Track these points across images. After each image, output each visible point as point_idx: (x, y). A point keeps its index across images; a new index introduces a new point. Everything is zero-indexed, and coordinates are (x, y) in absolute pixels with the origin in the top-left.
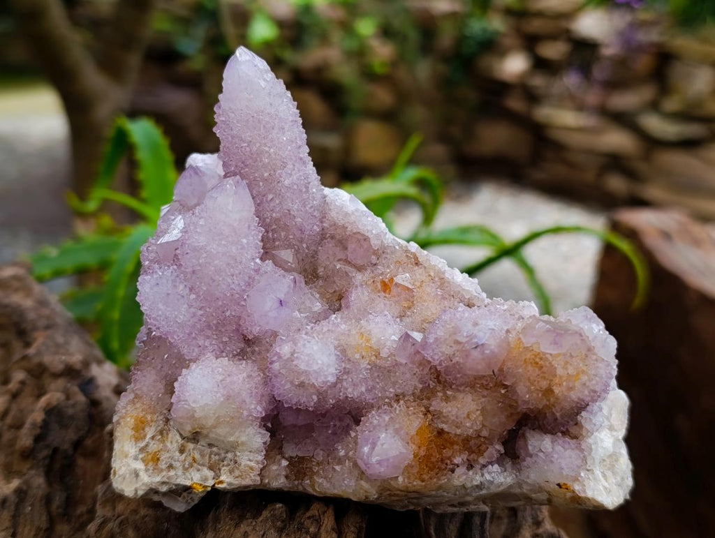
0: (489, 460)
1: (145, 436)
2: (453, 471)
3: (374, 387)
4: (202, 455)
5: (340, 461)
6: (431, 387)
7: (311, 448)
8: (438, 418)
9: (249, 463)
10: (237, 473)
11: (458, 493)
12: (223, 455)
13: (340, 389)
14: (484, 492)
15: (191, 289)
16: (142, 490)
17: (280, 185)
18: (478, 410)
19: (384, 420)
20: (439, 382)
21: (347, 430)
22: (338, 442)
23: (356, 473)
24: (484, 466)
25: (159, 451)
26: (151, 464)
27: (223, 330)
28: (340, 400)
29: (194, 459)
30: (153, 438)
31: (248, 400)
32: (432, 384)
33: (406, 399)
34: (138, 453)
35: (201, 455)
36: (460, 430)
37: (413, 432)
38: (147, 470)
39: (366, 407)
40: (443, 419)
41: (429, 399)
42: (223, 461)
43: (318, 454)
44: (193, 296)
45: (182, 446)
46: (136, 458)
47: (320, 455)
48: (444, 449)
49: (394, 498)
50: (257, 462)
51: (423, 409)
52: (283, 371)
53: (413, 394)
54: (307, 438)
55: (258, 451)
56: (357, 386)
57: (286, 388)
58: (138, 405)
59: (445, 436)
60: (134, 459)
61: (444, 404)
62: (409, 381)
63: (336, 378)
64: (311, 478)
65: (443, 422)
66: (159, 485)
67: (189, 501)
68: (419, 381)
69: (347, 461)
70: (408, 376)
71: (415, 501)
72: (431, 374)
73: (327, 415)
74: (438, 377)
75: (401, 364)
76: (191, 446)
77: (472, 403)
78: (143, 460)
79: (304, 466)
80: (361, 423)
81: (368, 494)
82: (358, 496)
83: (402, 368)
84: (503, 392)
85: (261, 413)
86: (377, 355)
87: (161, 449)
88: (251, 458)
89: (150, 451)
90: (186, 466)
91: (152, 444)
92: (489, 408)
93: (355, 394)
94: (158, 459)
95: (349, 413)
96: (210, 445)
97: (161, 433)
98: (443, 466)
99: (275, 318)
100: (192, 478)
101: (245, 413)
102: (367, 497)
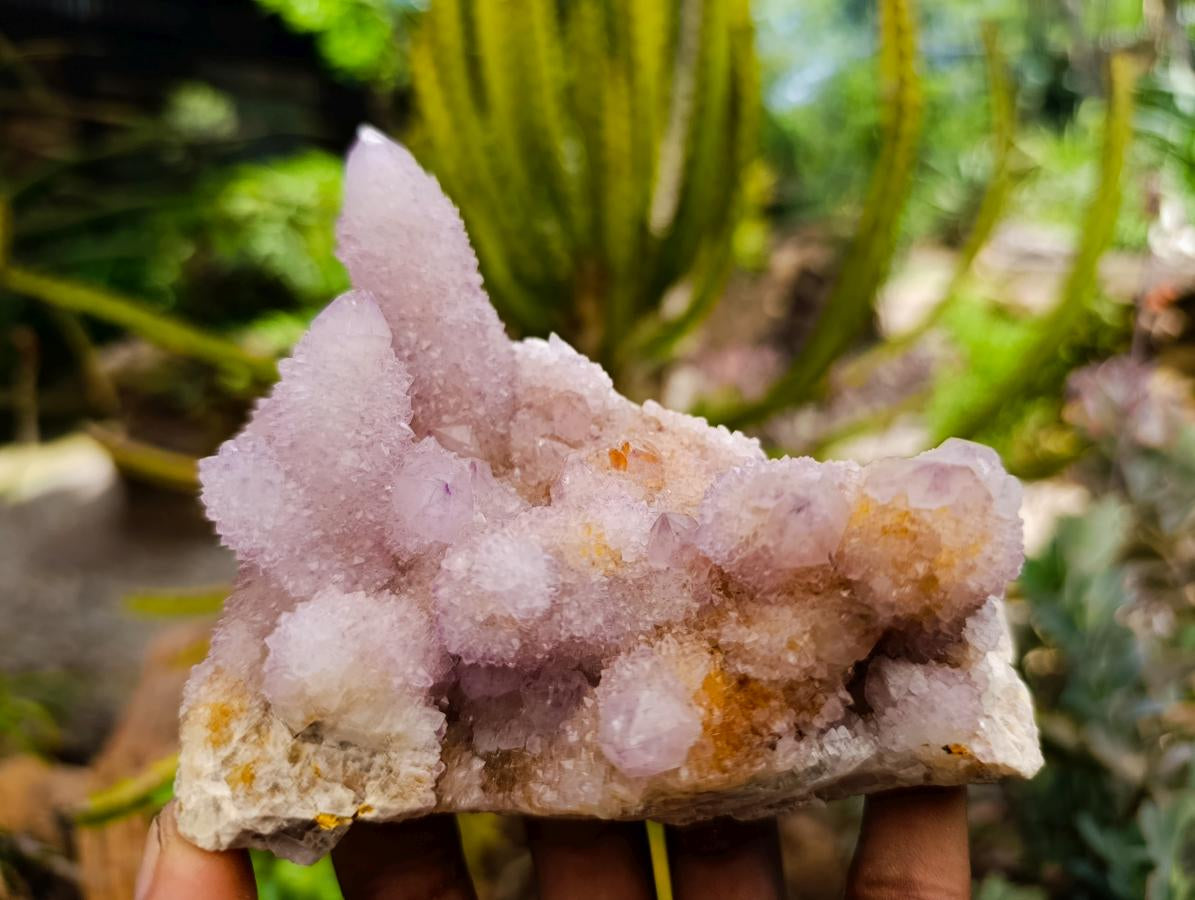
0: (831, 721)
1: (230, 738)
2: (773, 747)
3: (617, 616)
4: (331, 764)
5: (571, 753)
6: (716, 604)
7: (520, 734)
8: (736, 657)
9: (413, 770)
10: (394, 789)
11: (781, 784)
12: (367, 760)
13: (559, 622)
14: (826, 777)
15: (288, 474)
16: (227, 834)
17: (440, 324)
18: (805, 633)
19: (643, 669)
20: (728, 595)
21: (577, 697)
22: (565, 718)
23: (602, 769)
24: (823, 732)
25: (254, 762)
26: (241, 785)
27: (355, 546)
28: (561, 643)
29: (317, 773)
30: (244, 739)
31: (400, 660)
32: (717, 600)
33: (674, 631)
34: (218, 768)
35: (329, 764)
36: (777, 672)
37: (697, 685)
38: (234, 798)
39: (607, 653)
40: (745, 656)
41: (714, 625)
42: (368, 770)
43: (532, 745)
44: (291, 485)
45: (294, 748)
46: (216, 778)
47: (536, 746)
48: (754, 708)
49: (673, 807)
50: (430, 768)
51: (706, 644)
52: (457, 601)
53: (686, 622)
54: (513, 718)
55: (427, 748)
56: (589, 615)
57: (463, 629)
58: (217, 685)
59: (752, 685)
60: (213, 780)
61: (743, 630)
62: (676, 599)
63: (549, 603)
64: (524, 786)
65: (745, 662)
66: (257, 824)
67: (320, 845)
68: (693, 597)
69: (583, 750)
70: (674, 589)
71: (709, 807)
72: (713, 582)
73: (542, 674)
74: (725, 587)
75: (658, 572)
76: (309, 748)
77: (795, 620)
78: (228, 781)
79: (512, 766)
80: (602, 681)
81: (627, 805)
82: (609, 811)
83: (661, 578)
84: (845, 594)
85: (426, 679)
86: (618, 560)
87: (258, 759)
88: (417, 761)
89: (239, 763)
90: (305, 784)
91: (243, 750)
92: (824, 625)
93: (586, 628)
94: (253, 777)
95: (580, 667)
96: (344, 745)
97: (257, 728)
98: (757, 740)
99: (441, 518)
100: (315, 805)
101: (397, 681)
102: (624, 812)
